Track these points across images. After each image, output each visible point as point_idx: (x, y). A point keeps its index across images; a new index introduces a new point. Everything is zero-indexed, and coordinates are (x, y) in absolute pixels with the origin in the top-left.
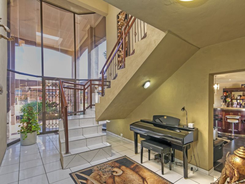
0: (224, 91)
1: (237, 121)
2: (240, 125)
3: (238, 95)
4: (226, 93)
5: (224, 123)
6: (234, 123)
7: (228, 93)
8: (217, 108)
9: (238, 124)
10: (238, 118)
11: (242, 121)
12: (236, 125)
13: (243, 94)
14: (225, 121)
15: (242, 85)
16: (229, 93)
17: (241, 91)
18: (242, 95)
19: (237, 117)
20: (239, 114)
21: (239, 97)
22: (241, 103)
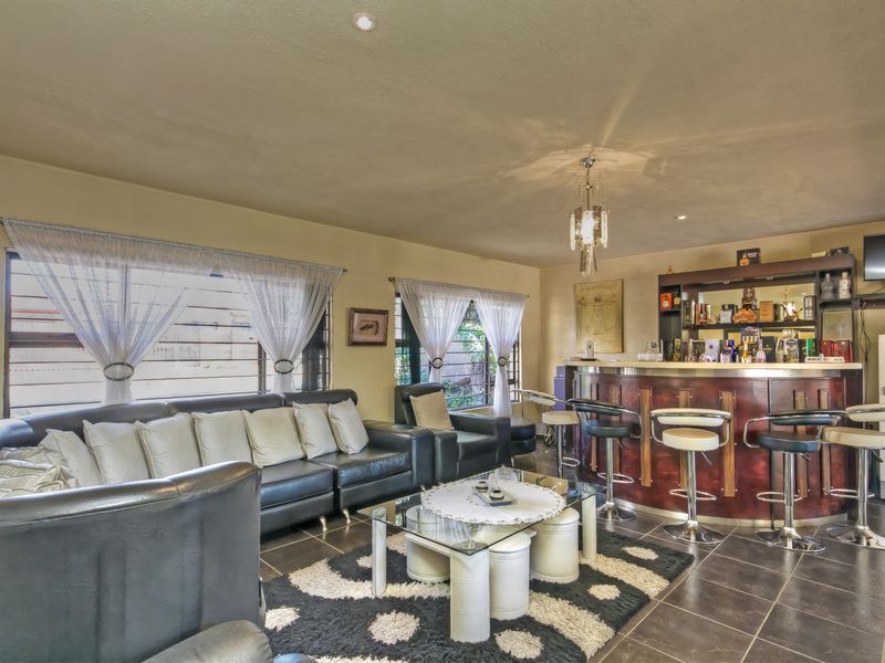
0: (663, 290)
1: (710, 443)
2: (730, 461)
3: (723, 306)
4: (669, 295)
5: (646, 450)
6: (698, 454)
7: (679, 295)
8: (619, 369)
9: (718, 454)
10: (718, 422)
11: (738, 436)
12: (709, 465)
13: (743, 300)
14: (652, 441)
15: (740, 254)
16: (684, 296)
17: (734, 285)
18: (740, 307)
19: (713, 416)
20: (727, 397)
21: (729, 313)
22: (737, 343)
